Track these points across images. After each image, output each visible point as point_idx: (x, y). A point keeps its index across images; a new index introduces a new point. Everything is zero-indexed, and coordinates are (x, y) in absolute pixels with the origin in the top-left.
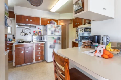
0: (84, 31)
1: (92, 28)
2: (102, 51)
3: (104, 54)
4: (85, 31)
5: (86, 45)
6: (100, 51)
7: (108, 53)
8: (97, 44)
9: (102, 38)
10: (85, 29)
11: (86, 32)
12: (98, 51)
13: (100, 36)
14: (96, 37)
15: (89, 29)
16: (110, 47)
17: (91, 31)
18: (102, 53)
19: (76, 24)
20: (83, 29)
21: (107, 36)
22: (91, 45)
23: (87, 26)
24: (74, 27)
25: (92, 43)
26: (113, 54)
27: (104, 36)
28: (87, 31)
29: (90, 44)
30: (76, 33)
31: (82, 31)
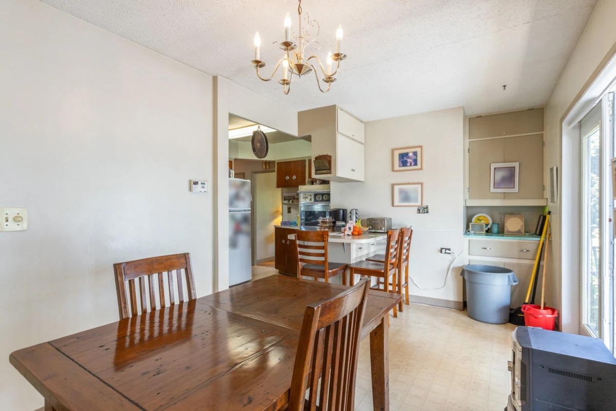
0: (313, 200)
1: (331, 193)
2: (352, 228)
3: (354, 231)
4: (315, 200)
5: (326, 227)
6: (350, 229)
7: (358, 230)
8: (344, 223)
9: (350, 213)
10: (316, 195)
11: (318, 201)
12: (348, 229)
13: (346, 210)
14: (341, 212)
15: (325, 197)
16: (360, 224)
17: (329, 200)
18: (352, 230)
19: (287, 178)
20: (312, 195)
21: (356, 210)
22: (333, 226)
23: (317, 188)
24: (278, 187)
25: (334, 223)
26: (363, 231)
27: (352, 210)
28: (321, 199)
29: (332, 224)
30: (283, 204)
31: (311, 200)
